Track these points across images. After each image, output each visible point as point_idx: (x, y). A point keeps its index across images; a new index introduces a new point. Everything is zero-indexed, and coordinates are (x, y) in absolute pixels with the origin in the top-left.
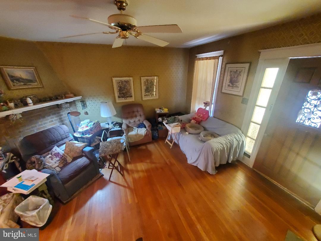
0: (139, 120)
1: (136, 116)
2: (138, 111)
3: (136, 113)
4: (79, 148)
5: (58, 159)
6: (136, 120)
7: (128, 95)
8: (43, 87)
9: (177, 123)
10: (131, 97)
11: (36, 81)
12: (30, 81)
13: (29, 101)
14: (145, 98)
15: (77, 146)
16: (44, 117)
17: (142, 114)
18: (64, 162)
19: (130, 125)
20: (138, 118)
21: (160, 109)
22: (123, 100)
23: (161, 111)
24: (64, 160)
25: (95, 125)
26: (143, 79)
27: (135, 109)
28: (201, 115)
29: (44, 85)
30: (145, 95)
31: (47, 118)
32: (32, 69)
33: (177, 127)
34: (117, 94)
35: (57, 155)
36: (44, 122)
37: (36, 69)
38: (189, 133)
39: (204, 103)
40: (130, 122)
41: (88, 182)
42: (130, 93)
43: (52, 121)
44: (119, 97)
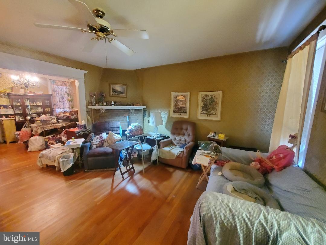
0: (186, 140)
1: (184, 135)
2: (187, 130)
3: (185, 131)
4: (115, 139)
5: (100, 140)
6: (183, 139)
7: (182, 111)
8: (126, 97)
9: (209, 152)
10: (186, 113)
11: (124, 93)
12: (121, 93)
13: (113, 103)
14: (201, 117)
15: (114, 138)
16: (119, 116)
17: (191, 134)
18: (101, 144)
19: (174, 142)
20: (186, 137)
21: (215, 133)
22: (177, 115)
23: (214, 136)
24: (102, 143)
25: (136, 128)
26: (202, 94)
27: (184, 127)
28: (274, 157)
29: (128, 96)
30: (202, 114)
31: (121, 117)
32: (124, 86)
33: (205, 157)
34: (172, 108)
35: (101, 138)
36: (119, 119)
37: (127, 87)
38: (222, 175)
39: (291, 136)
40: (176, 139)
41: (106, 168)
42: (185, 109)
43: (123, 120)
44: (174, 112)
